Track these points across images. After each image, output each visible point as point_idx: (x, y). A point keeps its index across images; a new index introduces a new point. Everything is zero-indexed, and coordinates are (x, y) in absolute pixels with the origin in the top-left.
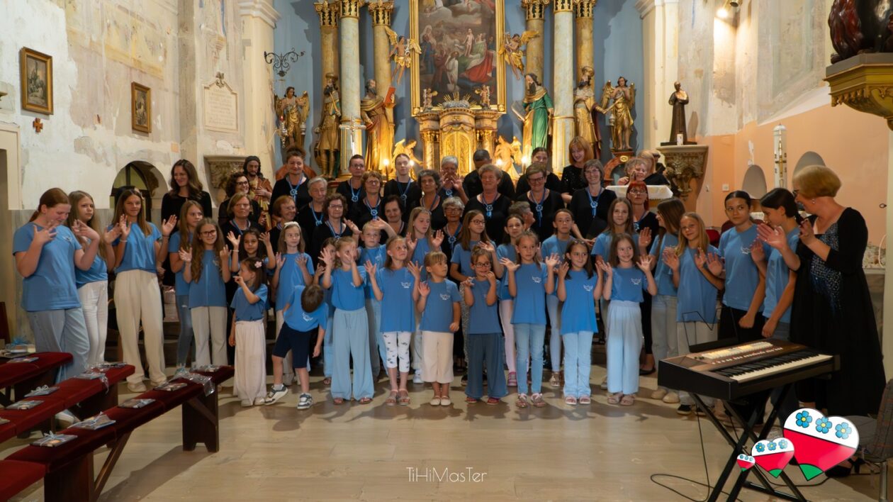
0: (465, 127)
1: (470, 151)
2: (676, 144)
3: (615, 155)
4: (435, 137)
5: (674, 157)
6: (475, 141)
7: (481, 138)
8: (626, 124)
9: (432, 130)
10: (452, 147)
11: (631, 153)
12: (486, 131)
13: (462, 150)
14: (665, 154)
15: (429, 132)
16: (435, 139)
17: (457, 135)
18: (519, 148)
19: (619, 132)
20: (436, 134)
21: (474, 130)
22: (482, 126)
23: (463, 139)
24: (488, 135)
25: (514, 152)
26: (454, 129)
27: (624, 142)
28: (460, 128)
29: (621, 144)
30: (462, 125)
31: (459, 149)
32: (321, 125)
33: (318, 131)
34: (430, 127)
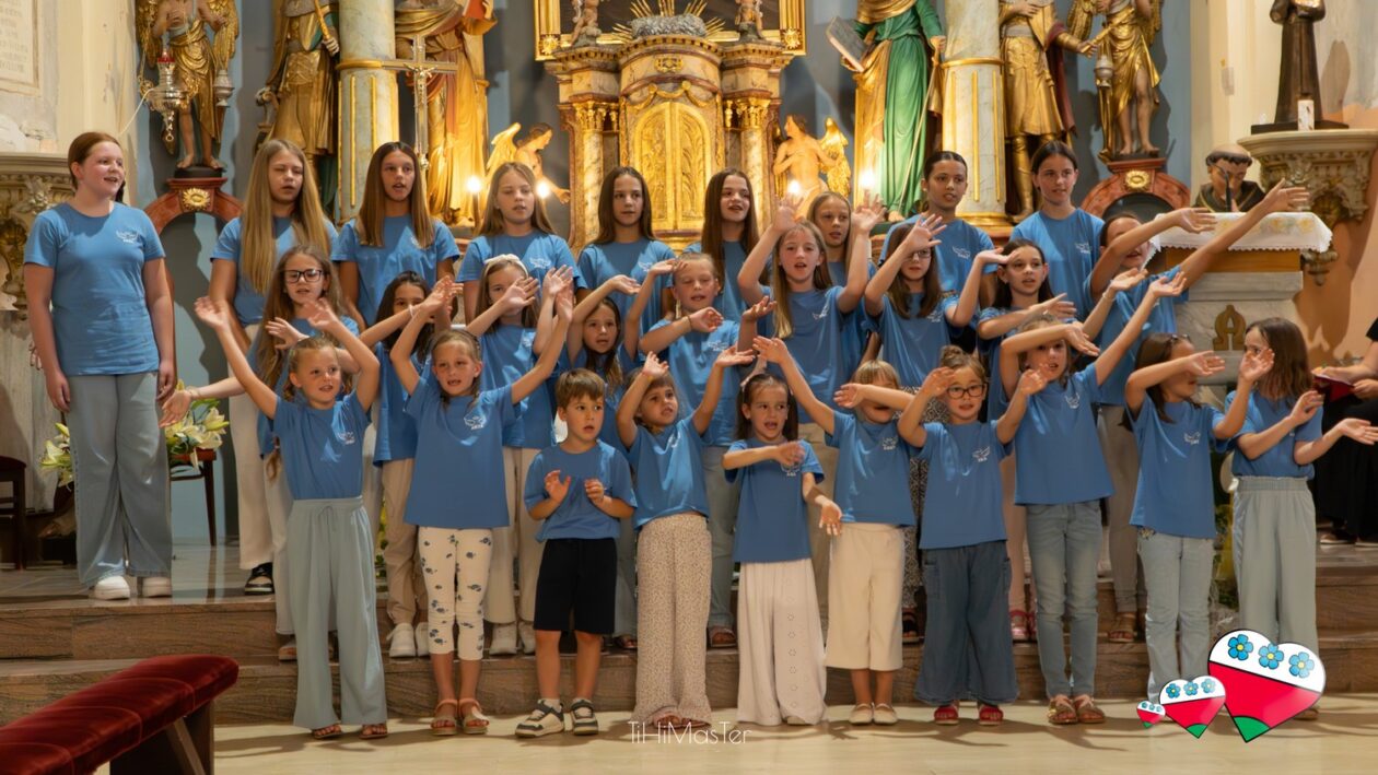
0: (695, 91)
1: (708, 157)
2: (1294, 126)
3: (1110, 169)
4: (608, 117)
5: (1290, 164)
6: (721, 130)
7: (736, 120)
8: (1141, 82)
9: (598, 98)
10: (659, 146)
11: (1155, 163)
12: (753, 101)
13: (686, 153)
14: (1263, 159)
15: (590, 103)
16: (607, 123)
17: (673, 112)
18: (842, 151)
19: (1122, 105)
20: (609, 110)
21: (718, 99)
22: (741, 88)
23: (689, 123)
24: (757, 115)
25: (828, 162)
26: (662, 93)
27: (1136, 135)
28: (680, 92)
29: (1127, 139)
30: (686, 85)
31: (679, 152)
32: (275, 81)
33: (265, 98)
34: (595, 90)
